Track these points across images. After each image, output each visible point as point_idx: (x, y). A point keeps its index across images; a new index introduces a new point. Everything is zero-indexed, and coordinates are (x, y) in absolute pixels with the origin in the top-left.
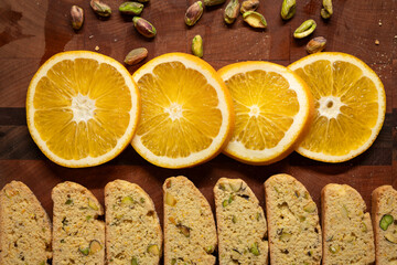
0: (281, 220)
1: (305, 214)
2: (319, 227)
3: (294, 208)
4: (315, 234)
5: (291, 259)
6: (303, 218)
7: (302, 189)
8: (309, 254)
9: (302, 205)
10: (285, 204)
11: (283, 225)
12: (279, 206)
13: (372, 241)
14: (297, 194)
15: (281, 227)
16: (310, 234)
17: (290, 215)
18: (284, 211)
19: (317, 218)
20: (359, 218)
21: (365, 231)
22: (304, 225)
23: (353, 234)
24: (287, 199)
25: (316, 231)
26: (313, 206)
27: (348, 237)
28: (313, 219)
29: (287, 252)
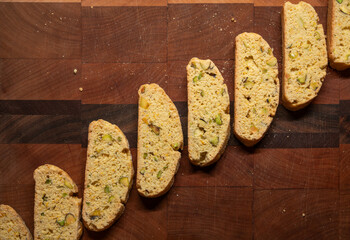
0: (246, 71)
1: (267, 67)
2: (277, 80)
3: (258, 61)
4: (274, 85)
5: (252, 104)
6: (265, 71)
7: (266, 46)
8: (268, 101)
9: (265, 59)
10: (251, 57)
11: (249, 74)
12: (247, 59)
13: (325, 47)
14: (262, 49)
15: (246, 76)
16: (270, 85)
17: (254, 67)
18: (250, 63)
19: (277, 71)
20: (313, 29)
21: (319, 39)
22: (265, 76)
23: (309, 42)
24: (253, 53)
25: (275, 83)
26: (274, 60)
27: (305, 45)
28: (273, 72)
29: (248, 99)
